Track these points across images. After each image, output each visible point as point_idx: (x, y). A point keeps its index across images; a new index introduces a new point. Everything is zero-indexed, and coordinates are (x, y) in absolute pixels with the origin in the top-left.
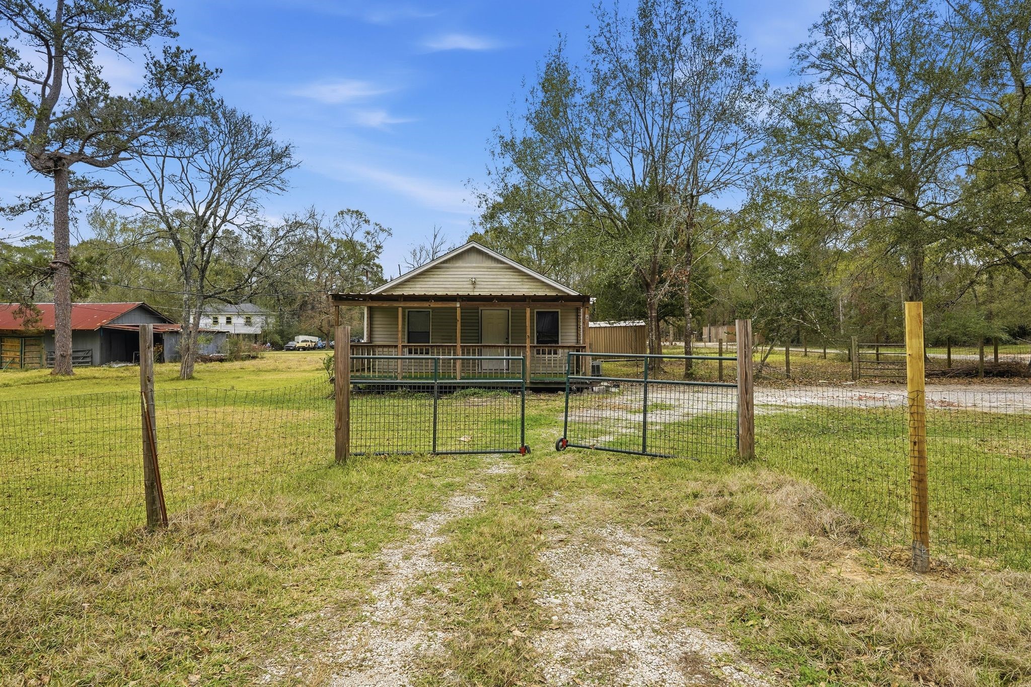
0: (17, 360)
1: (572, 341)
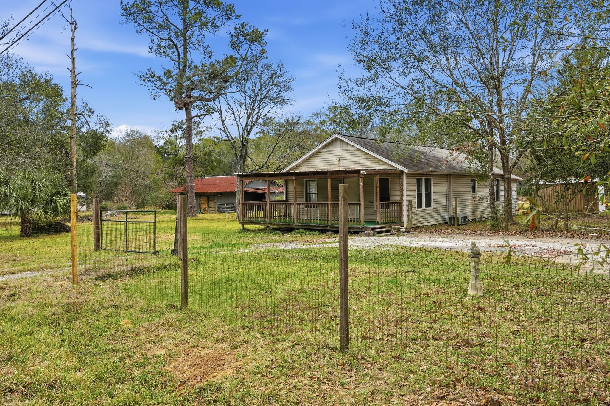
0: (206, 209)
1: (398, 199)
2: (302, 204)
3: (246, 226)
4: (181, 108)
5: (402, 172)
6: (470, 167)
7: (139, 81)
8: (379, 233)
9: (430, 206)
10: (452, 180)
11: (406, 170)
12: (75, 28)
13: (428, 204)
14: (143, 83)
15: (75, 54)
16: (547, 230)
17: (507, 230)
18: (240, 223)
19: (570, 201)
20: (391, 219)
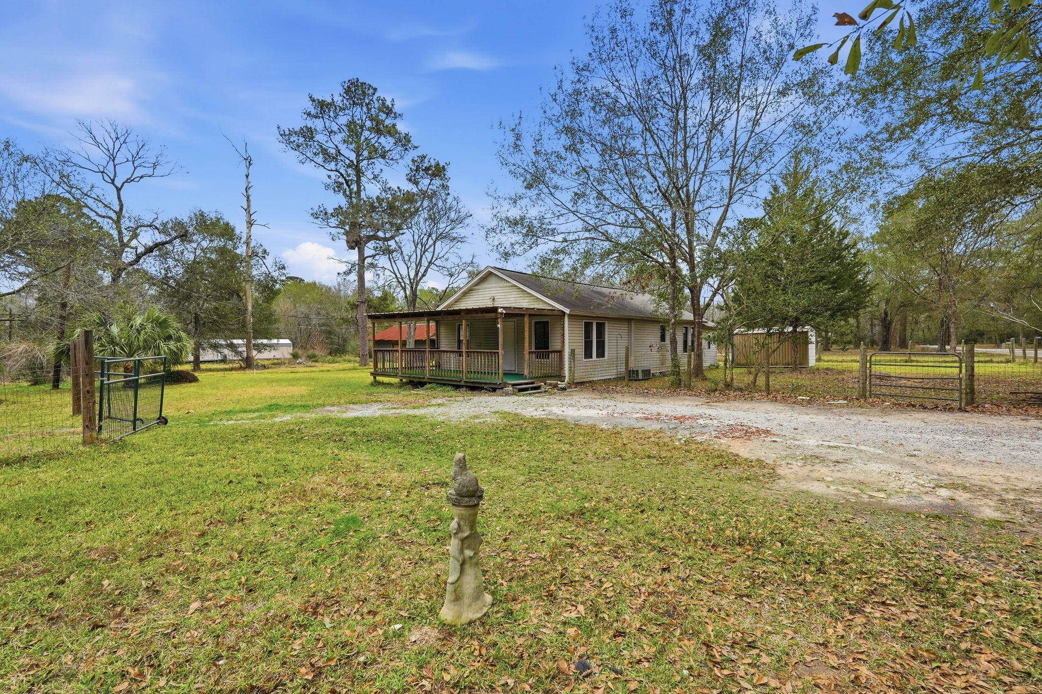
1: (558, 348)
2: (453, 352)
3: (378, 378)
4: (352, 248)
5: (564, 313)
6: (656, 311)
7: (312, 219)
8: (521, 390)
9: (603, 356)
10: (633, 325)
11: (567, 311)
12: (250, 164)
13: (601, 354)
14: (316, 221)
15: (250, 192)
16: (741, 390)
17: (689, 387)
18: (372, 374)
19: (774, 351)
20: (548, 371)
